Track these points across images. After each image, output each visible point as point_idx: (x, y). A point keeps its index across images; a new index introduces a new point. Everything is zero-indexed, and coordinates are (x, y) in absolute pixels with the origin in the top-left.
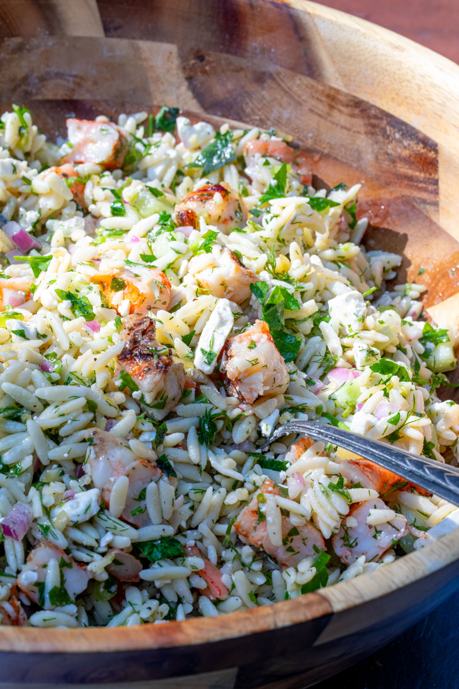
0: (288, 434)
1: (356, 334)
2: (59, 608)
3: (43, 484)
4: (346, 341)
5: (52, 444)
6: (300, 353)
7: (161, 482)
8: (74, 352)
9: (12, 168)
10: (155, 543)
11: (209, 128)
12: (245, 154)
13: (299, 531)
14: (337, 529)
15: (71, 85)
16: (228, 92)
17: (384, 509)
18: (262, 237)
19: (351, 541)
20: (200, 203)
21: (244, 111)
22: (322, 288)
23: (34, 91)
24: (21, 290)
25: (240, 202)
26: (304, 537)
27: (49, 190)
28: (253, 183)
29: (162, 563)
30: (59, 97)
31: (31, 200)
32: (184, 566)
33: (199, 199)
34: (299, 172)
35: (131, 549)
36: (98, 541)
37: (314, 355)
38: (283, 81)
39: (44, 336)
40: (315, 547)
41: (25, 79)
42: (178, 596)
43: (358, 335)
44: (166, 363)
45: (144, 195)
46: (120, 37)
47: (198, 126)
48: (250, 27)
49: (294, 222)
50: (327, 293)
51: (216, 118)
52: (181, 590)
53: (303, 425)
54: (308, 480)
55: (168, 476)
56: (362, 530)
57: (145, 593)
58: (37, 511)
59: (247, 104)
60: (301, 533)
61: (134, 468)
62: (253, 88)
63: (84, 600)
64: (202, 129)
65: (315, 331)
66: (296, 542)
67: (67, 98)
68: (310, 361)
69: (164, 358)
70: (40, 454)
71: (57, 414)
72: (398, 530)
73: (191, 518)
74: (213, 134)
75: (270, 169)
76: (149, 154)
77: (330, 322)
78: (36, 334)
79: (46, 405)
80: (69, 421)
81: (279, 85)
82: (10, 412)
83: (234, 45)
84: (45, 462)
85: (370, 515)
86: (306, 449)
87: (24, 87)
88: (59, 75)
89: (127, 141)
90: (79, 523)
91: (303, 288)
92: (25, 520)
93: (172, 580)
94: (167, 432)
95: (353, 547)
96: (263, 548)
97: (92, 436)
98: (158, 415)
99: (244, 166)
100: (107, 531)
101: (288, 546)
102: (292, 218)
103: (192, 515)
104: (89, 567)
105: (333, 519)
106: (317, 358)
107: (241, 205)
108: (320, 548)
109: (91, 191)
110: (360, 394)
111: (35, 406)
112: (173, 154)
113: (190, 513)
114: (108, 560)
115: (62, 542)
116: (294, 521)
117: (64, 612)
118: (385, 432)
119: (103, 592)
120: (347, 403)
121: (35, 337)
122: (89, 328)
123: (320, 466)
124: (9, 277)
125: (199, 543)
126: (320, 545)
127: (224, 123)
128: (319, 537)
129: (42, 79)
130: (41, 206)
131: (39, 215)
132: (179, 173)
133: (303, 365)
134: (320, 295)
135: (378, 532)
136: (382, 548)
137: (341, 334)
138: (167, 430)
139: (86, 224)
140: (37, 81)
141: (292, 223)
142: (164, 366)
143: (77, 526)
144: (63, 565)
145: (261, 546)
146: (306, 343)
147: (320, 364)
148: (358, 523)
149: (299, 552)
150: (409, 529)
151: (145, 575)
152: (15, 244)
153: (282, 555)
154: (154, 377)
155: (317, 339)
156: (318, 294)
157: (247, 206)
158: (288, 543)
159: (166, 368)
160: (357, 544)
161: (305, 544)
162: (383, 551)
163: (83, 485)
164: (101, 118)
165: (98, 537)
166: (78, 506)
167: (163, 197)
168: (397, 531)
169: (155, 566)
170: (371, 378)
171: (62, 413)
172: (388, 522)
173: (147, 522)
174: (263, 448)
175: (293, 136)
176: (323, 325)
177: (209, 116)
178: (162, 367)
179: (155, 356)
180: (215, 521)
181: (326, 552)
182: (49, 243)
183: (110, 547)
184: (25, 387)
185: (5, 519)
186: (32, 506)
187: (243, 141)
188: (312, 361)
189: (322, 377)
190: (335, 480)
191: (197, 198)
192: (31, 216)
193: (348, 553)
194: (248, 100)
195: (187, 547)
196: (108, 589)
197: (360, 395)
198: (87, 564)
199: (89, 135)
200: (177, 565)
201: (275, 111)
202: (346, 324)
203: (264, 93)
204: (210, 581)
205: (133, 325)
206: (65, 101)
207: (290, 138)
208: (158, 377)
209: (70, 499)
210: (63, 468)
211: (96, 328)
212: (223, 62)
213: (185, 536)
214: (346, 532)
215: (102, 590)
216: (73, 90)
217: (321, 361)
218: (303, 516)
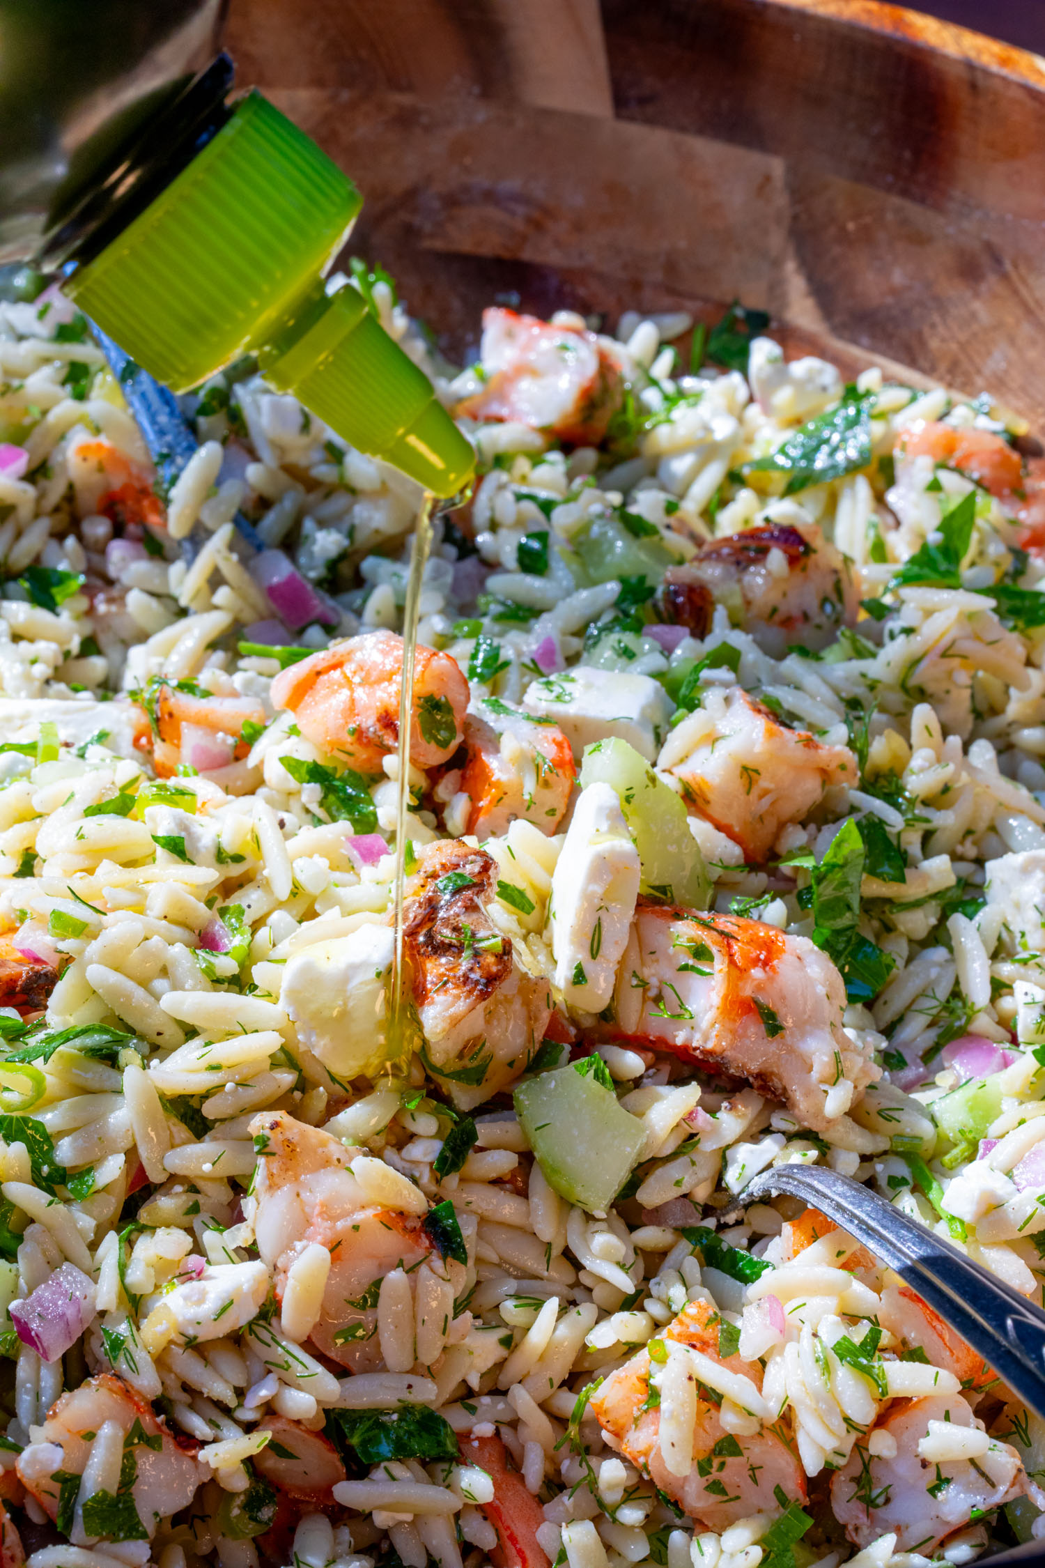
0: (774, 1193)
1: (1034, 957)
2: (106, 1545)
3: (142, 1229)
4: (1006, 969)
5: (182, 1131)
6: (891, 983)
7: (424, 1270)
8: (301, 908)
9: (299, 420)
10: (384, 1418)
11: (828, 374)
12: (897, 453)
13: (742, 1446)
14: (844, 1456)
15: (519, 225)
16: (894, 291)
17: (967, 1425)
18: (863, 675)
19: (875, 1493)
20: (733, 569)
21: (922, 343)
22: (982, 826)
23: (428, 227)
24: (226, 732)
25: (843, 576)
26: (756, 1461)
27: (376, 485)
28: (903, 529)
29: (398, 1469)
30: (486, 250)
31: (338, 503)
32: (448, 1487)
33: (733, 559)
34: (1023, 515)
35: (323, 1423)
36: (240, 1393)
37: (923, 994)
38: (1024, 282)
39: (238, 859)
40: (779, 1493)
41: (411, 196)
42: (429, 1555)
43: (1037, 960)
44: (489, 972)
45: (603, 530)
46: (650, 121)
47: (803, 367)
48: (964, 141)
49: (950, 652)
50: (993, 841)
51: (855, 352)
52: (434, 1542)
53: (808, 1180)
54: (793, 1319)
55: (444, 1258)
56: (905, 1471)
57: (345, 1534)
58: (106, 1293)
59: (933, 326)
60: (745, 1452)
61: (356, 1228)
62: (952, 290)
63: (191, 1527)
64: (810, 378)
65: (938, 936)
66: (733, 1471)
67: (506, 255)
68: (908, 1008)
69: (490, 959)
70: (144, 1153)
71: (204, 1062)
72: (993, 1485)
73: (500, 1365)
74: (837, 391)
75: (940, 501)
76: (669, 421)
77: (979, 917)
78: (213, 851)
79: (191, 1032)
80: (229, 1086)
81: (1016, 292)
82: (96, 1039)
83: (922, 177)
84: (155, 1176)
85: (928, 1434)
86: (814, 1238)
87: (404, 216)
88: (490, 196)
89: (622, 381)
90: (200, 1340)
91: (927, 821)
92: (70, 1313)
93: (415, 1516)
94: (478, 1143)
95: (877, 1506)
96: (649, 1473)
97: (267, 1132)
98: (464, 1098)
99: (891, 481)
100: (270, 1372)
101: (711, 1478)
102: (945, 642)
103: (506, 1359)
104: (204, 1454)
105: (831, 1432)
106: (927, 1003)
107: (845, 585)
108: (791, 1496)
109: (491, 499)
110: (1001, 1113)
111: (159, 1034)
112: (723, 429)
113: (498, 1352)
114: (255, 1443)
115: (148, 1381)
116: (729, 1421)
117: (116, 1557)
118: (1026, 1223)
119: (237, 1517)
120: (962, 1132)
121: (211, 857)
122: (355, 852)
123: (827, 1289)
124: (207, 694)
125: (506, 1434)
126: (793, 1488)
127: (871, 365)
128: (791, 1470)
129: (452, 201)
130: (357, 521)
131: (346, 542)
132: (734, 479)
133: (888, 1015)
134: (975, 843)
135: (942, 1481)
136: (947, 1523)
137: (1000, 951)
138: (476, 1138)
139: (456, 580)
140: (436, 204)
141: (945, 655)
142: (483, 981)
143: (195, 1346)
144: (136, 1438)
145: (645, 1467)
146: (909, 961)
147: (930, 1018)
148: (899, 1448)
149: (738, 1498)
150: (1022, 1486)
151: (349, 1493)
152: (273, 606)
153: (695, 1497)
154: (452, 1005)
155: (939, 953)
156: (969, 840)
157: (864, 587)
158: (713, 1470)
159: (486, 985)
160: (888, 1501)
161: (755, 1481)
162: (947, 1530)
163: (234, 1246)
164: (564, 318)
165: (241, 1383)
166: (201, 1300)
167: (656, 538)
168: (989, 1487)
169: (379, 1474)
170: (1034, 1079)
171: (214, 1063)
172: (972, 1461)
173: (375, 1365)
174: (724, 1215)
175: (1032, 422)
176: (958, 921)
177: (838, 345)
178: (477, 983)
179: (467, 954)
180: (557, 1383)
181: (805, 1509)
182: (359, 613)
183: (270, 1410)
184: (144, 983)
185: (23, 1304)
186: (96, 1282)
187: (899, 421)
188: (914, 1007)
189: (930, 1055)
190: (860, 1333)
191: (730, 555)
192: (326, 542)
193: (863, 1520)
194: (936, 318)
195: (472, 1436)
196: (251, 1511)
197: (997, 1117)
198: (203, 1444)
199: (532, 356)
200: (433, 1479)
201: (997, 354)
202: (1016, 928)
203: (977, 306)
204: (505, 1534)
205: (438, 867)
206: (498, 261)
207: (1022, 427)
208: (462, 1006)
209: (191, 1279)
210: (199, 1198)
211: (371, 856)
212: (889, 216)
213: (472, 1410)
214: (866, 1467)
215: (236, 1512)
216: (524, 238)
217: (934, 1012)
218: (750, 1414)
